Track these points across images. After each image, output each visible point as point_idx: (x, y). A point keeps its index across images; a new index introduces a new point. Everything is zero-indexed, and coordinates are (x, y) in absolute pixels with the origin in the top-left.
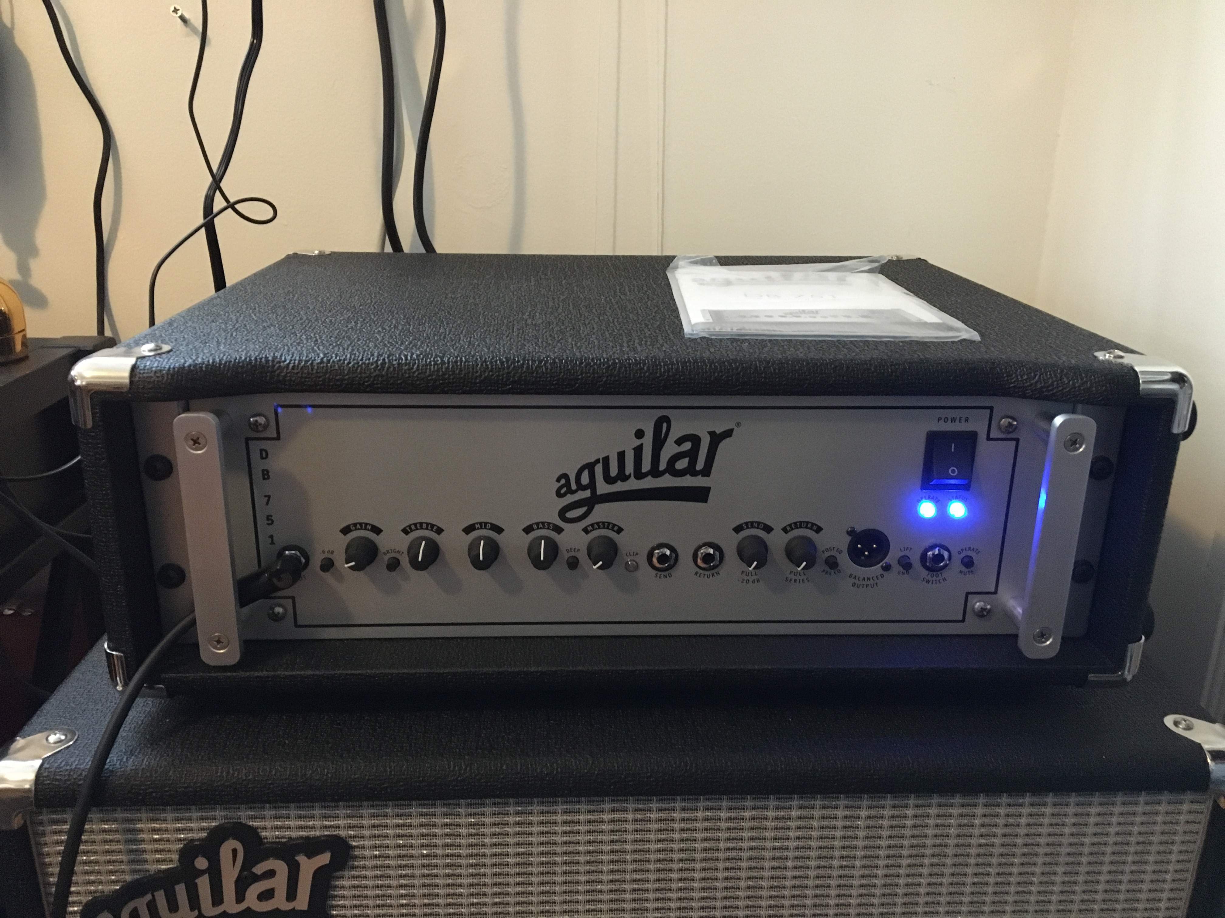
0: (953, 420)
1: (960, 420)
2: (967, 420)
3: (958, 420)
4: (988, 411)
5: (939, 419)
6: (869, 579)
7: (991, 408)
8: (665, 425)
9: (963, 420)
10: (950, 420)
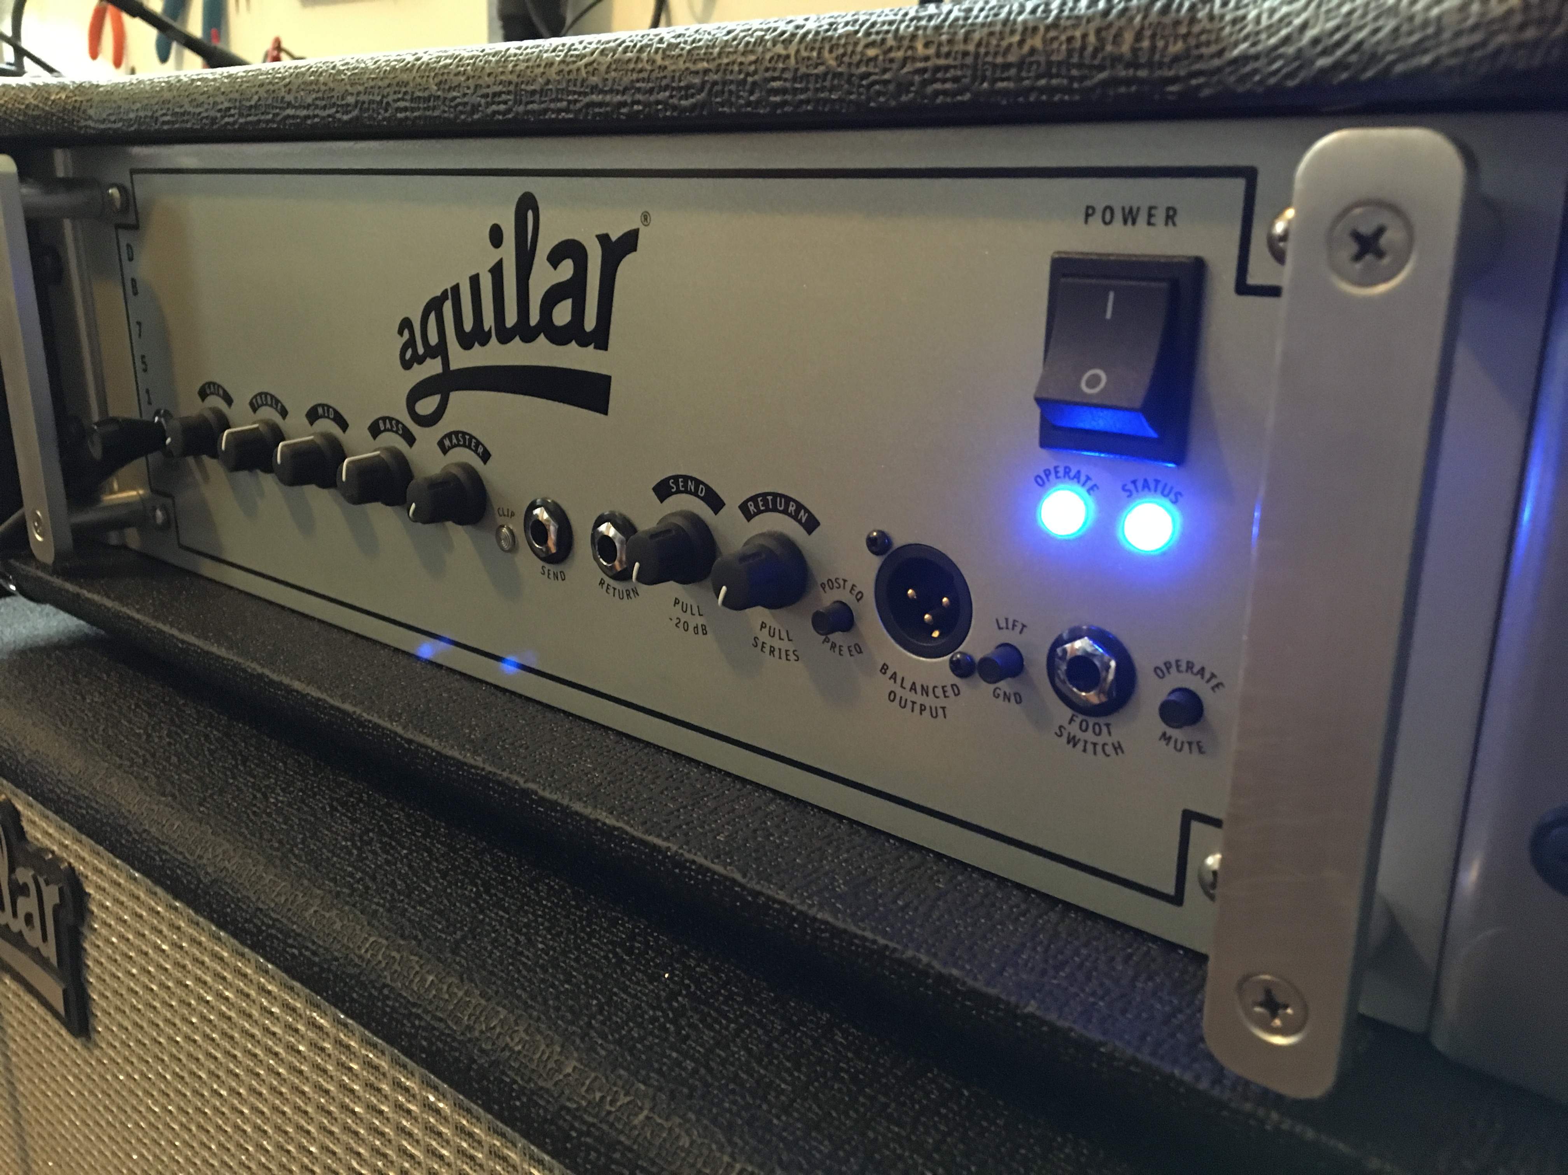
0: (1130, 216)
1: (1150, 215)
2: (1171, 216)
3: (1142, 219)
4: (1239, 185)
5: (1089, 213)
6: (925, 690)
7: (1250, 175)
8: (530, 214)
9: (1160, 216)
10: (1119, 216)
